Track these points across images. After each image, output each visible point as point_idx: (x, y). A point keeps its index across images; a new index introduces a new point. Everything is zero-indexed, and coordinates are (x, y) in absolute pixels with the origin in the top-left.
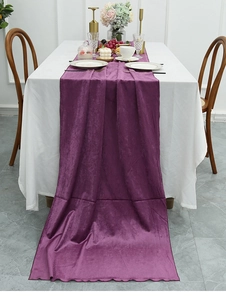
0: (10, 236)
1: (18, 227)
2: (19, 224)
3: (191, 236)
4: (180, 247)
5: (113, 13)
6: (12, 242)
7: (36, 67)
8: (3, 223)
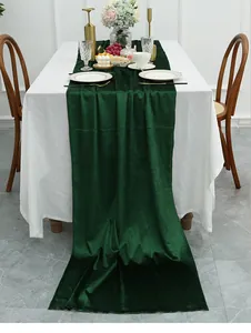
1: (21, 255)
2: (21, 252)
5: (114, 12)
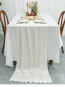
0: (3, 75)
2: (6, 71)
3: (58, 73)
4: (55, 77)
6: (4, 77)
7: (8, 24)
8: (1, 71)
